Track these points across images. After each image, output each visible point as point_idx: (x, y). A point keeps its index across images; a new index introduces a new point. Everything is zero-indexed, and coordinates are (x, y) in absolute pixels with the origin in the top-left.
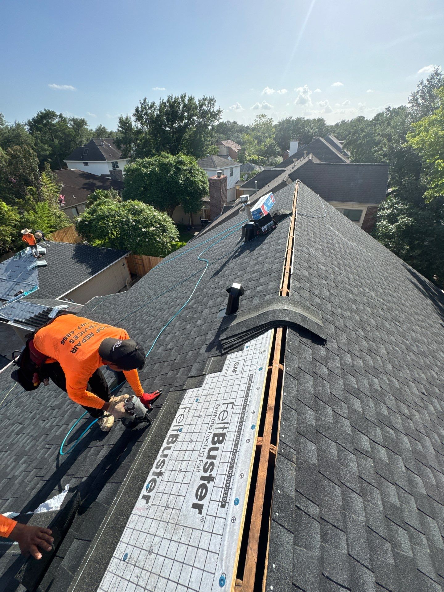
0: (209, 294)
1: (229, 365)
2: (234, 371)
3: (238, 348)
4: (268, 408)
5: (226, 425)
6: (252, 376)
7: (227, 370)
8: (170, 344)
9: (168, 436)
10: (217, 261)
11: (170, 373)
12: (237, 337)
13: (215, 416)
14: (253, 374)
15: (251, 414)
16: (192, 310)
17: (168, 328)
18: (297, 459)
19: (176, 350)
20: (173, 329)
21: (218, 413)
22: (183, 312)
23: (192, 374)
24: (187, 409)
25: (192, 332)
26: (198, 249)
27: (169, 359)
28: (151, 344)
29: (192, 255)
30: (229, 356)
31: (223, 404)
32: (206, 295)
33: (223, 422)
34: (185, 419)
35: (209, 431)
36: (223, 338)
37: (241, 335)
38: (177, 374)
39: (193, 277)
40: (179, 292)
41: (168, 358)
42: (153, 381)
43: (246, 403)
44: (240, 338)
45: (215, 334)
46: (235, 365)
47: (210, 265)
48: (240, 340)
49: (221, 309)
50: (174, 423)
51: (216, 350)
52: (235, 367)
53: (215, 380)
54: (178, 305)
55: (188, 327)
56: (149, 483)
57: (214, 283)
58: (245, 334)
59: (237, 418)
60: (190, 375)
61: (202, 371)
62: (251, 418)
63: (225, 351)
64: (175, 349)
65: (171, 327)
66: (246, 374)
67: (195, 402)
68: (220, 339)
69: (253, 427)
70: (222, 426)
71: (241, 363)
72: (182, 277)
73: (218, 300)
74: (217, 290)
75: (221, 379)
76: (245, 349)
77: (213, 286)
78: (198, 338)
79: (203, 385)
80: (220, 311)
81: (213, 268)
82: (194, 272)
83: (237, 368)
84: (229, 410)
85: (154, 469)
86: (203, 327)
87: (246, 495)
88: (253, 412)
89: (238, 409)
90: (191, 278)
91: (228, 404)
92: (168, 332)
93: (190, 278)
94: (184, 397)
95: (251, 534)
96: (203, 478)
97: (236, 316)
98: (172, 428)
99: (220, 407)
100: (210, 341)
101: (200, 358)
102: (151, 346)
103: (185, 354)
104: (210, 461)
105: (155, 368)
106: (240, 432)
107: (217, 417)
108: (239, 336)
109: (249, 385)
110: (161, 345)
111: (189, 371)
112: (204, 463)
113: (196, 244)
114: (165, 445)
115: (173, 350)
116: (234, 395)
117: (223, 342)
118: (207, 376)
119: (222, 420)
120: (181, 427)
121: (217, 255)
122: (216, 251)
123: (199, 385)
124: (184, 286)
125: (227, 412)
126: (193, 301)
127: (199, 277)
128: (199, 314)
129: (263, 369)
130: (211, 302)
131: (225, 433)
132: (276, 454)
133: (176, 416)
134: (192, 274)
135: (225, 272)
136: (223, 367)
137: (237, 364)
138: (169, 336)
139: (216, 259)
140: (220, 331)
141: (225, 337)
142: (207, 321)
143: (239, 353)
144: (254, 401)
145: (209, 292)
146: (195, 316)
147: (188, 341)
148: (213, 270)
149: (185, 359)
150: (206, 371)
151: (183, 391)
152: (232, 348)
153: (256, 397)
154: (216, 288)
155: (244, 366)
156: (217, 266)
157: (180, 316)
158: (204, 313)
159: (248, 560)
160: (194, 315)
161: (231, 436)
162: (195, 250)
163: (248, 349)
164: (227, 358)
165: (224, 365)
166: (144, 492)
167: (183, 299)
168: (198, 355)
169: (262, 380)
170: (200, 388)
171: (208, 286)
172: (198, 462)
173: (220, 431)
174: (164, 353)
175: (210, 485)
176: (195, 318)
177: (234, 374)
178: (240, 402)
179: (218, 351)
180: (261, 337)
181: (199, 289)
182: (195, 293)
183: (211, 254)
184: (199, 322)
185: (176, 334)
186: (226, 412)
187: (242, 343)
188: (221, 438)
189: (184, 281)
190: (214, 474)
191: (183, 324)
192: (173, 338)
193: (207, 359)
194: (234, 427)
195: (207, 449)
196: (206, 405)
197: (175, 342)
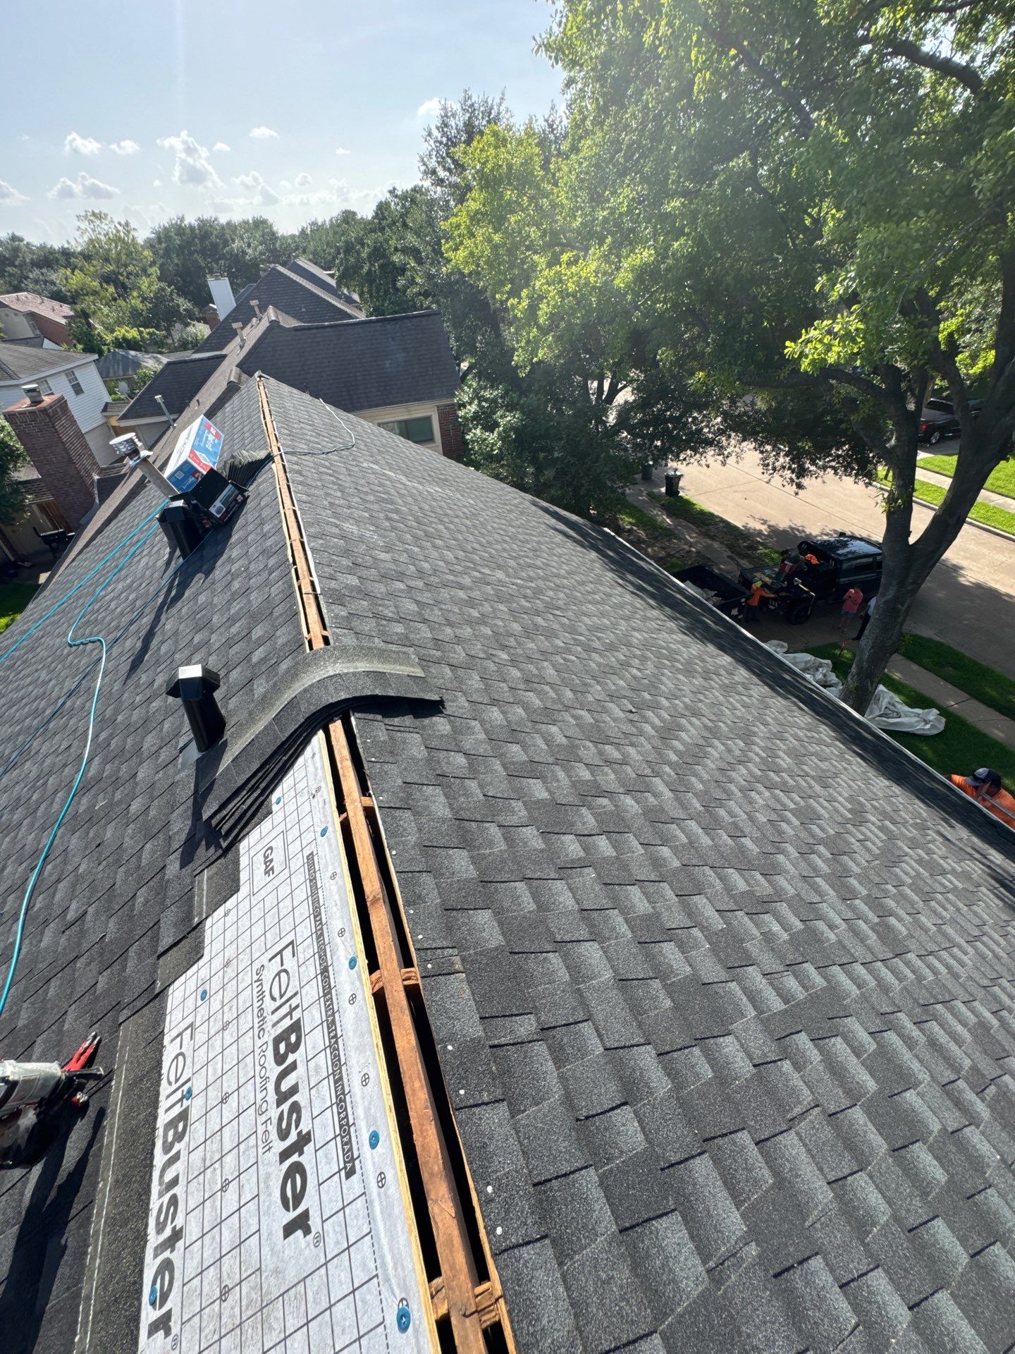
0: (136, 722)
1: (251, 865)
2: (269, 871)
3: (259, 814)
4: (368, 904)
5: (294, 1002)
6: (311, 857)
7: (251, 879)
8: (74, 906)
9: (160, 1132)
10: (127, 630)
11: (103, 980)
12: (245, 792)
13: (262, 999)
14: (312, 853)
15: (338, 940)
16: (102, 785)
17: (49, 867)
18: (463, 960)
19: (97, 912)
20: (65, 862)
21: (266, 988)
22: (79, 803)
23: (166, 941)
24: (187, 1034)
25: (127, 839)
26: (56, 618)
27: (85, 946)
28: (11, 940)
29: (48, 641)
30: (243, 846)
31: (270, 960)
32: (129, 729)
33: (284, 999)
34: (189, 1061)
35: (259, 1043)
36: (212, 811)
37: (253, 781)
38: (124, 968)
39: (73, 698)
40: (46, 756)
41: (79, 944)
42: (60, 1032)
43: (321, 923)
44: (253, 790)
45: (190, 812)
46: (266, 857)
47: (112, 647)
48: (255, 795)
49: (181, 744)
50: (165, 1089)
51: (207, 849)
52: (268, 861)
53: (232, 917)
54: (56, 792)
55: (109, 834)
56: (154, 1282)
57: (139, 690)
58: (260, 774)
59: (312, 969)
60: (161, 950)
61: (191, 919)
62: (341, 948)
63: (230, 839)
64: (91, 910)
65: (58, 860)
66: (298, 863)
67: (199, 1002)
68: (205, 817)
69: (353, 963)
70: (285, 1009)
71: (278, 844)
72: (36, 713)
73: (167, 725)
74: (154, 704)
75: (244, 906)
76: (275, 808)
77: (138, 698)
78: (148, 846)
79: (207, 951)
80: (182, 750)
81: (121, 654)
82: (70, 684)
83: (271, 861)
84: (290, 963)
85: (154, 1239)
86: (152, 813)
87: (387, 1108)
88: (342, 933)
89: (307, 949)
90: (69, 704)
91: (280, 952)
92: (54, 878)
93: (64, 703)
94: (168, 1010)
95: (425, 1176)
96: (284, 1155)
97: (225, 744)
98: (164, 1104)
99: (265, 972)
100: (183, 836)
101: (173, 892)
102: (13, 944)
103: (126, 908)
104: (286, 1107)
105: (52, 992)
106: (330, 993)
107: (267, 998)
108: (249, 786)
109: (313, 880)
110: (46, 923)
111: (156, 939)
112: (275, 1121)
113: (48, 607)
114: (159, 1158)
115: (89, 917)
116: (287, 924)
117: (214, 822)
118: (208, 923)
119: (281, 996)
120: (185, 1088)
121: (122, 614)
122: (113, 605)
123: (196, 954)
124: (55, 734)
125: (285, 971)
126: (96, 761)
127: (90, 690)
128: (127, 785)
129: (330, 829)
130: (150, 742)
131: (299, 1020)
132: (420, 982)
133: (164, 1071)
134: (65, 690)
135: (159, 649)
136: (238, 880)
137: (269, 852)
138: (60, 886)
139: (122, 624)
140: (200, 798)
141: (215, 808)
142: (156, 793)
143: (266, 825)
144: (335, 909)
145: (134, 718)
146: (118, 795)
147: (122, 869)
148: (124, 658)
149: (131, 917)
150: (200, 914)
151: (156, 997)
152: (243, 821)
153: (337, 897)
154: (149, 700)
155: (286, 846)
156: (132, 643)
157: (74, 817)
158: (140, 775)
159: (437, 1228)
160: (114, 792)
161: (312, 1018)
162: (53, 623)
163: (281, 804)
164: (242, 852)
165: (239, 872)
166: (148, 1315)
167: (67, 770)
168: (163, 887)
169: (335, 853)
170: (201, 963)
171: (126, 704)
172: (261, 1129)
173: (287, 1023)
174: (63, 940)
175: (307, 1158)
176: (120, 802)
177: (272, 876)
178: (305, 930)
179: (212, 850)
180: (300, 761)
181: (102, 723)
182: (96, 736)
183: (104, 618)
184: (135, 807)
185: (81, 870)
186: (283, 975)
187: (262, 798)
188: (293, 1038)
189: (49, 721)
190: (305, 1127)
191: (91, 835)
192: (74, 886)
193: (192, 883)
194: (312, 992)
195: (271, 1087)
196: (230, 993)
197: (87, 893)
